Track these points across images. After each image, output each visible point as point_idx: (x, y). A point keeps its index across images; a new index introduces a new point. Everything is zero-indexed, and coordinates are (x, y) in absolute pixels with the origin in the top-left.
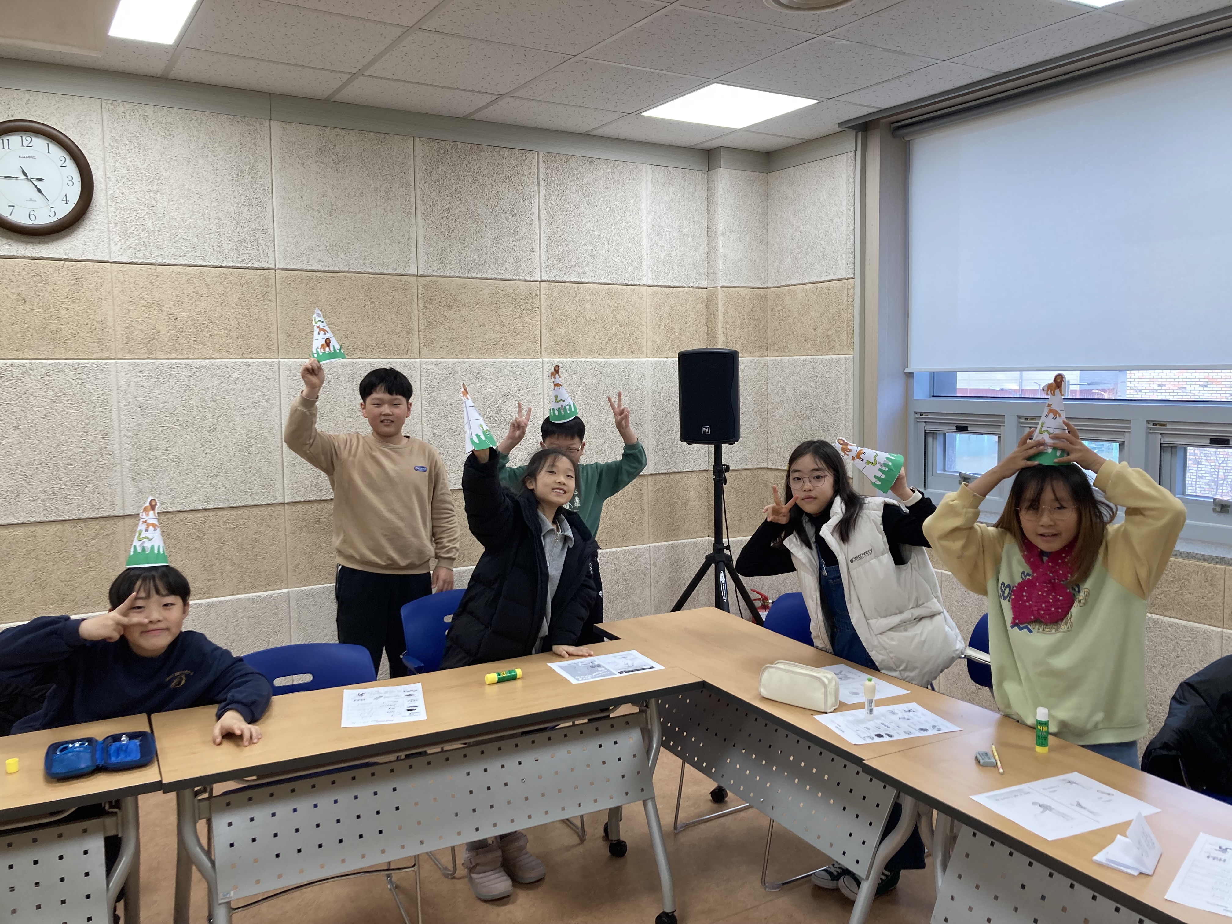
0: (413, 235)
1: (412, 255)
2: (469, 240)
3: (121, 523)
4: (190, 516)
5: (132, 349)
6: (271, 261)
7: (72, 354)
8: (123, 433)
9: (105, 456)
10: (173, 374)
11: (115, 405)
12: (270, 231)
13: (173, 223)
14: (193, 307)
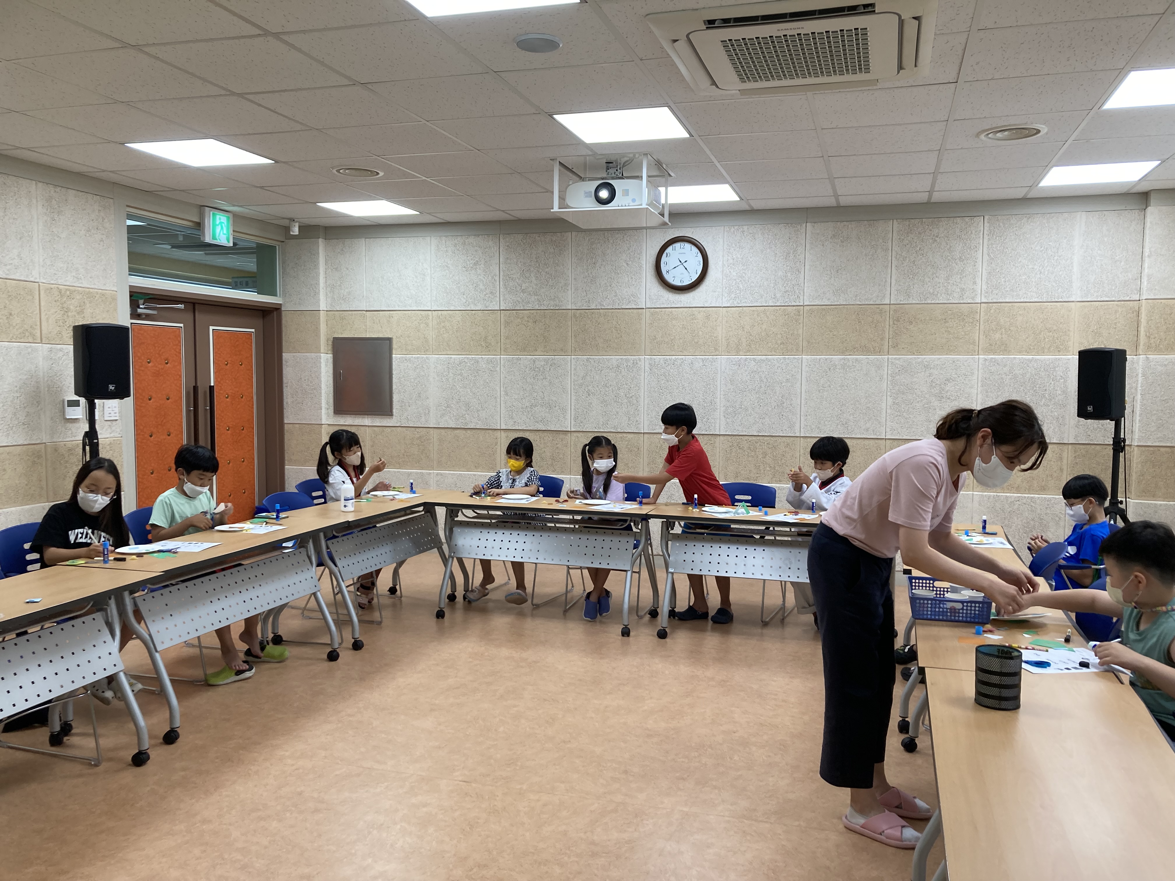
0: (889, 280)
1: (887, 292)
2: (927, 279)
3: (718, 438)
4: (750, 438)
5: (729, 351)
6: (801, 301)
7: (702, 353)
8: (722, 393)
9: (713, 404)
10: (747, 363)
11: (719, 379)
12: (802, 284)
13: (752, 284)
14: (759, 328)
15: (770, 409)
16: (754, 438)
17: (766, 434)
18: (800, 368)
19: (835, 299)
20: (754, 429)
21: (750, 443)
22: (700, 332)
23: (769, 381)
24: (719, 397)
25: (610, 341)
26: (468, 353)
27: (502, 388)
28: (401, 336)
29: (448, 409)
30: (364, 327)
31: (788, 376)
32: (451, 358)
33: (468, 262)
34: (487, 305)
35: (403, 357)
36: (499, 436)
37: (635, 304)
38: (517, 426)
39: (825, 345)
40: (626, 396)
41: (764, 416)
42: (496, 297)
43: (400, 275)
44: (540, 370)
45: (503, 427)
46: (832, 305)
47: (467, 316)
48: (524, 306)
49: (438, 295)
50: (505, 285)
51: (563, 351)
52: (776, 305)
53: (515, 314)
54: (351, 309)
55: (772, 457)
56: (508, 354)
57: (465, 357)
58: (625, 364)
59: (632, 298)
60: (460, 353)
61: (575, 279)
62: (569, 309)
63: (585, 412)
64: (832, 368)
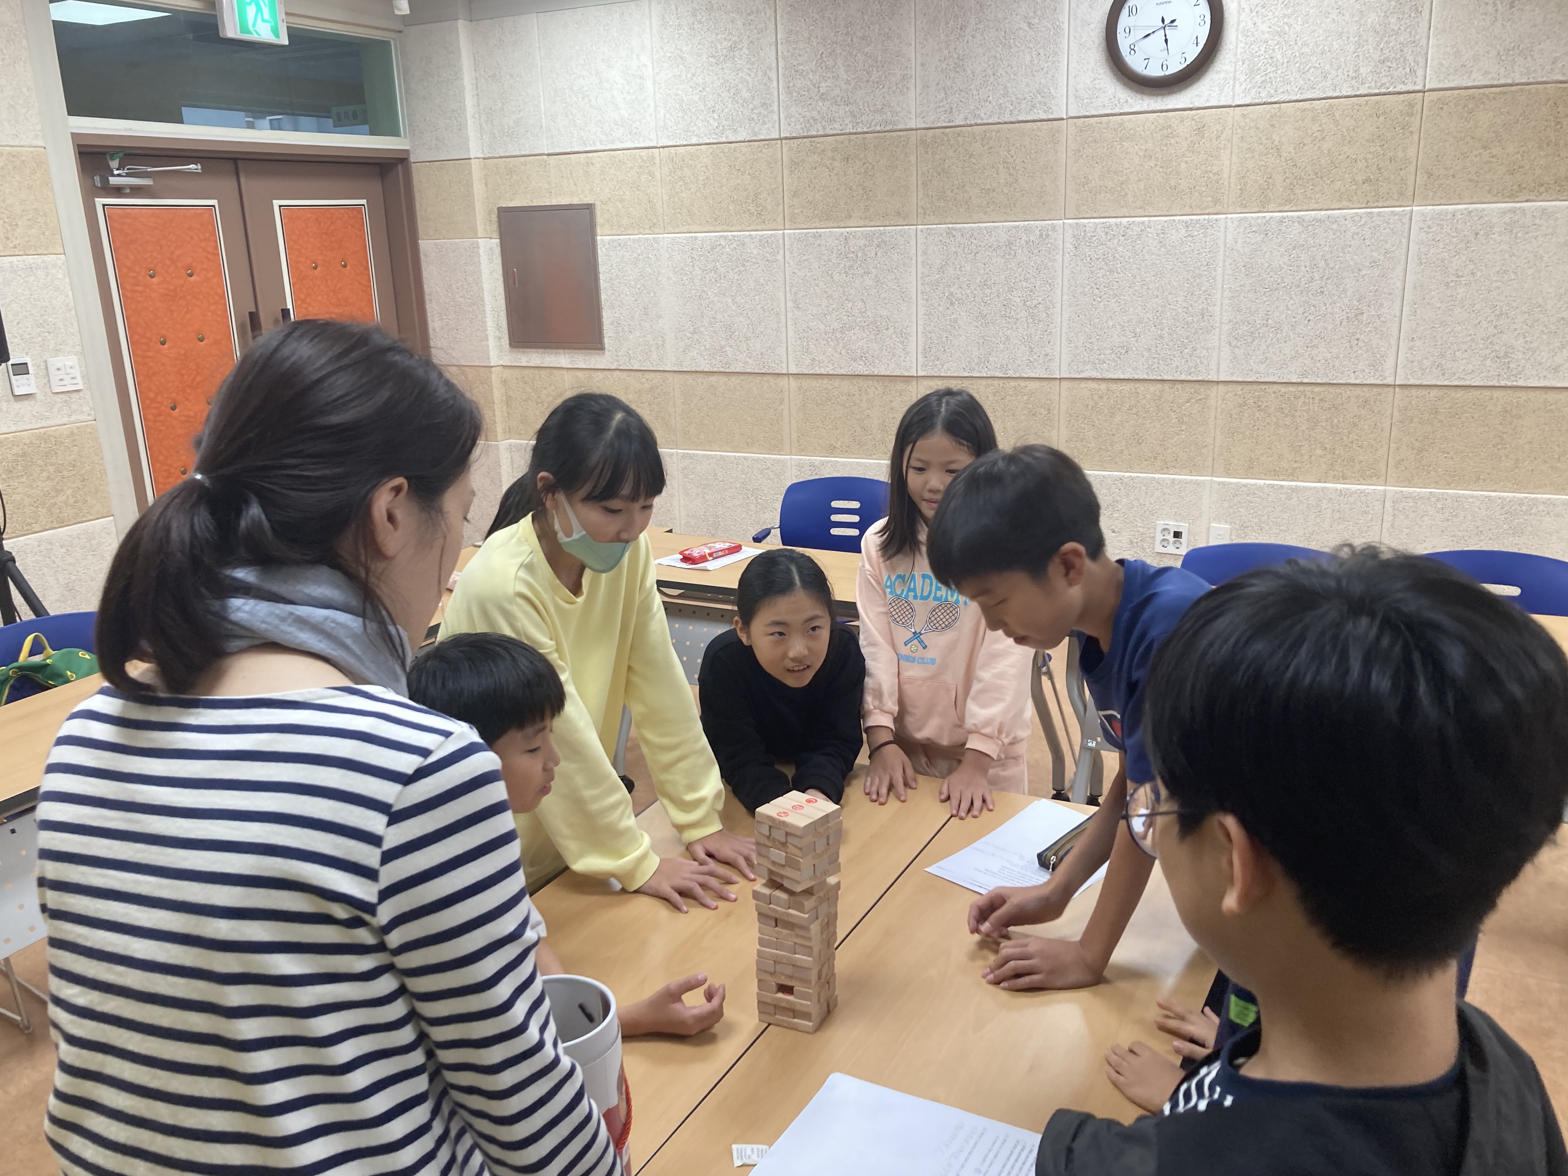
3: (1214, 388)
4: (1283, 389)
5: (1244, 202)
6: (1420, 81)
7: (1187, 210)
8: (1225, 294)
9: (1206, 318)
10: (1283, 228)
11: (1221, 264)
12: (1423, 42)
13: (1306, 50)
14: (1316, 148)
15: (1330, 327)
16: (1291, 389)
17: (1319, 381)
18: (1406, 235)
19: (1502, 70)
20: (1293, 370)
21: (1282, 398)
22: (1183, 165)
23: (1332, 265)
24: (1218, 303)
25: (994, 191)
26: (726, 228)
27: (788, 295)
28: (609, 199)
29: (696, 336)
30: (547, 186)
31: (1375, 254)
32: (696, 238)
33: (719, 46)
34: (756, 130)
35: (614, 240)
36: (787, 387)
37: (1045, 112)
38: (817, 368)
39: (1470, 180)
40: (1024, 304)
41: (1315, 342)
42: (773, 112)
43: (601, 82)
44: (857, 256)
45: (793, 370)
46: (1492, 86)
47: (722, 155)
48: (824, 128)
49: (668, 116)
50: (788, 87)
51: (901, 216)
52: (1358, 93)
53: (808, 145)
54: (523, 153)
55: (1329, 427)
56: (797, 226)
57: (721, 237)
58: (1024, 238)
59: (1040, 98)
60: (712, 229)
61: (922, 65)
62: (912, 130)
63: (944, 339)
64: (1482, 232)
